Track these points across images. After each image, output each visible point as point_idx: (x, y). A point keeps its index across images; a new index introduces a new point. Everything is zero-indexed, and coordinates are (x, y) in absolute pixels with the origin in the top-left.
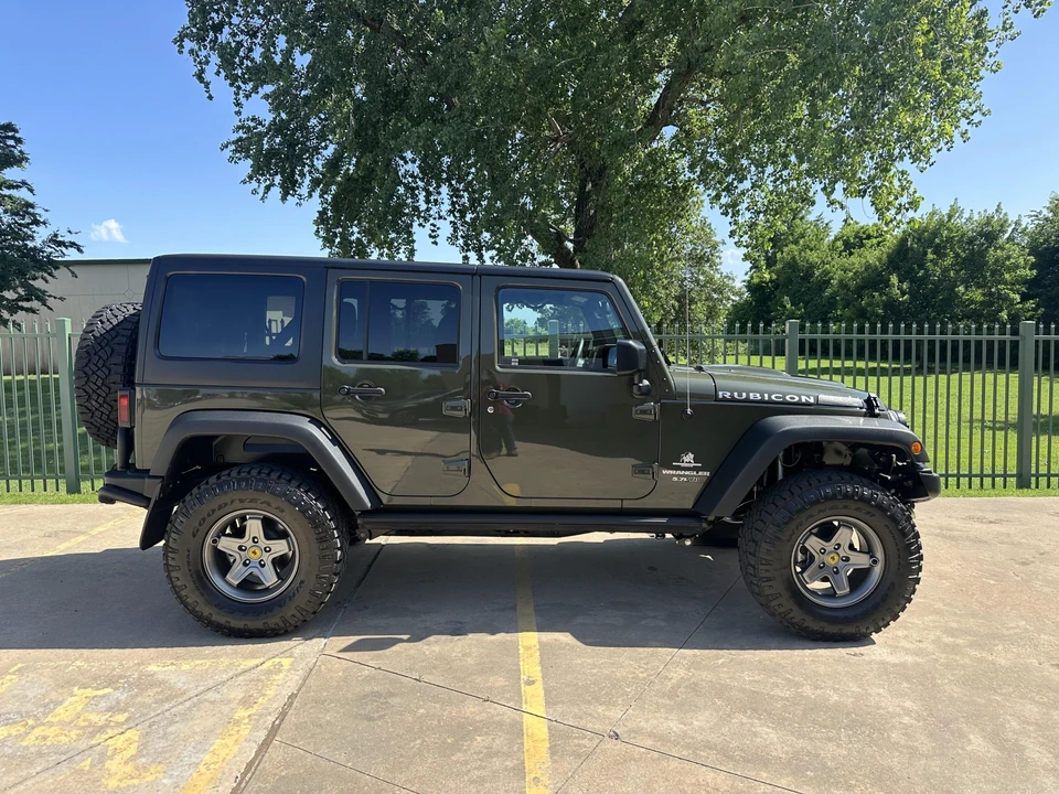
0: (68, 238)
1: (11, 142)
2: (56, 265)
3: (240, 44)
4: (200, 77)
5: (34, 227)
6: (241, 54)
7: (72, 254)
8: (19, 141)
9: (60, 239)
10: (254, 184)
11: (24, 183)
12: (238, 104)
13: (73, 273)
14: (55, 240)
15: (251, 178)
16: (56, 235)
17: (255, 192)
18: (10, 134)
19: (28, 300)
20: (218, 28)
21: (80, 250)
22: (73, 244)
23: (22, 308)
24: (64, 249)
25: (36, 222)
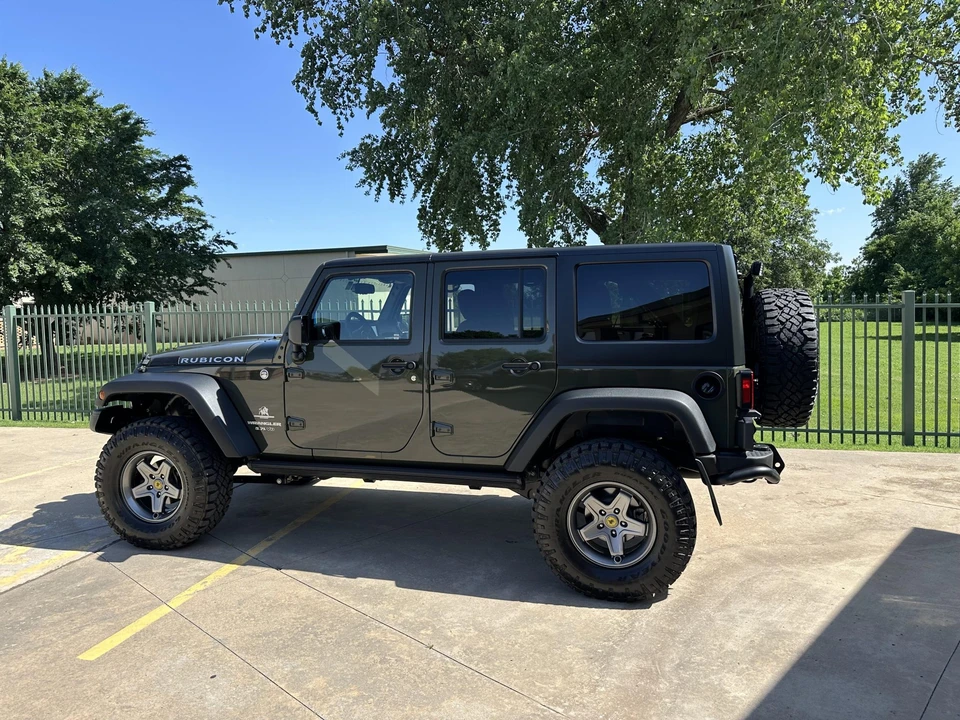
0: (227, 238)
1: (184, 169)
2: (218, 258)
3: (341, 79)
4: (311, 109)
5: (202, 230)
6: (342, 86)
7: (229, 250)
8: (189, 168)
9: (221, 239)
10: (367, 187)
11: (195, 197)
12: (340, 127)
13: (228, 264)
14: (218, 240)
15: (364, 182)
16: (218, 236)
17: (367, 193)
18: (183, 163)
19: (200, 285)
20: (323, 69)
21: (235, 247)
22: (230, 243)
23: (197, 292)
24: (224, 246)
25: (205, 227)
